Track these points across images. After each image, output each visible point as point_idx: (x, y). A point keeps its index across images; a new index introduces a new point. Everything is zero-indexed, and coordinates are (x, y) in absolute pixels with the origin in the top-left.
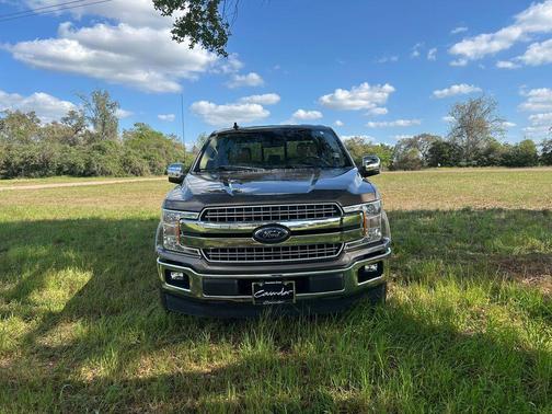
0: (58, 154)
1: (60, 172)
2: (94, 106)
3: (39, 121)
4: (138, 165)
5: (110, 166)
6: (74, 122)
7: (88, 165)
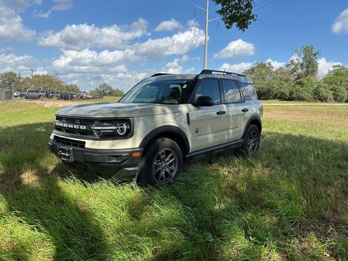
0: (276, 87)
1: (275, 97)
2: (303, 56)
3: (272, 67)
4: (325, 94)
5: (305, 95)
6: (293, 67)
7: (291, 93)
